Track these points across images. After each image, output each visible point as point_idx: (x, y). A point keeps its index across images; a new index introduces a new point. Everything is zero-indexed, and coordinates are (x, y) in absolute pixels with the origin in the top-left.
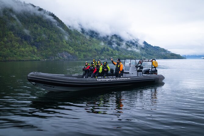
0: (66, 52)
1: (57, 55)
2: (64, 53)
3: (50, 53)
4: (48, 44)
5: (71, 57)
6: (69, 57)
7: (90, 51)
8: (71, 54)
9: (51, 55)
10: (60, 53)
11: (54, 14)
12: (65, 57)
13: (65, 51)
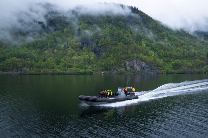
0: (139, 60)
1: (123, 64)
2: (135, 61)
3: (112, 62)
4: (113, 48)
5: (147, 68)
6: (142, 68)
7: (192, 57)
8: (147, 63)
9: (113, 65)
10: (128, 61)
11: (137, 8)
12: (138, 68)
13: (138, 58)
